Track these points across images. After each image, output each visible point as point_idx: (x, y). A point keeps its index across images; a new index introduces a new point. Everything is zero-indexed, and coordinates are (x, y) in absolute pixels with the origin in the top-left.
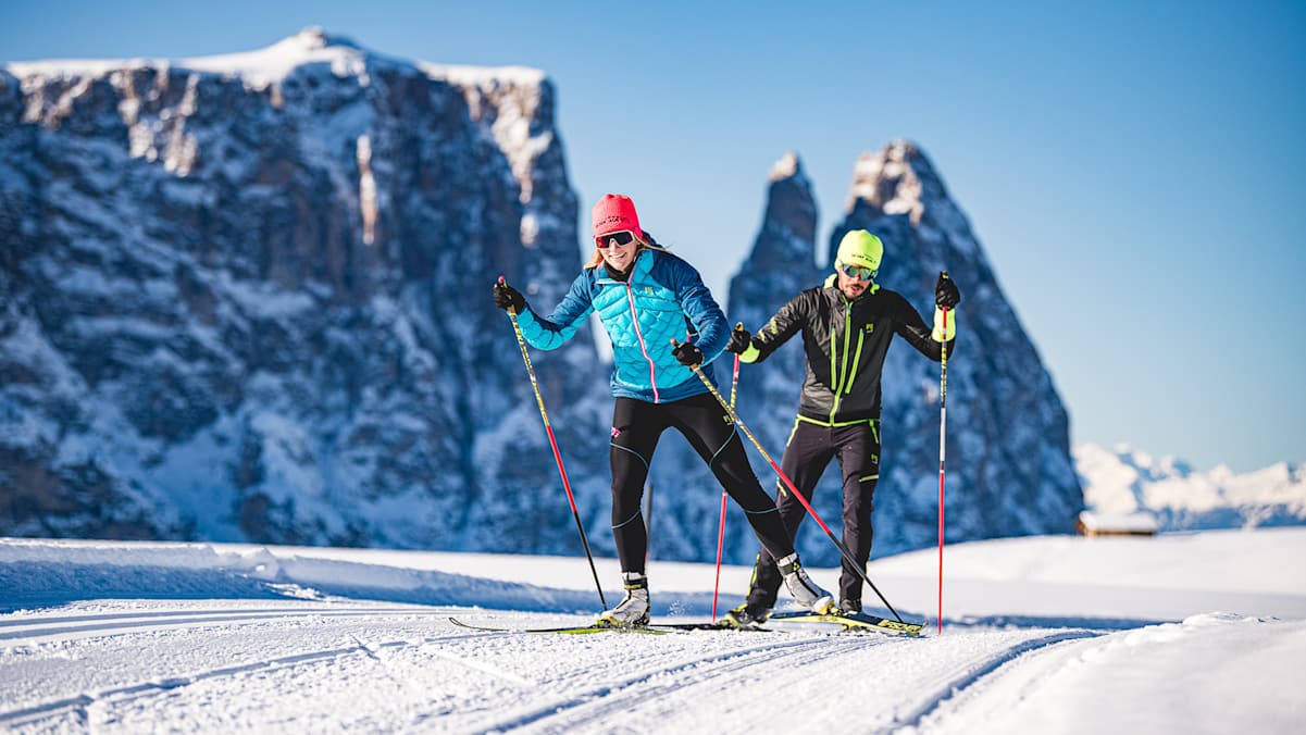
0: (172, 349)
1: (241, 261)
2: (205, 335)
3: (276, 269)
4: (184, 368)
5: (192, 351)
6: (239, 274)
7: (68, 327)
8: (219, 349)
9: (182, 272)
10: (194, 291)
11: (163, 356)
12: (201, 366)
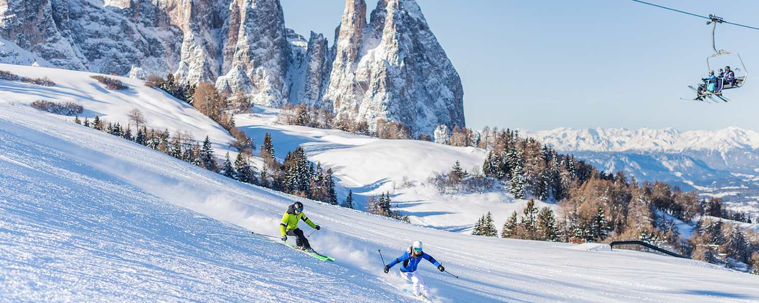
0: (117, 48)
1: (147, 20)
2: (129, 44)
3: (160, 23)
4: (121, 54)
5: (124, 49)
6: (146, 25)
7: (86, 41)
8: (133, 48)
9: (123, 22)
10: (127, 29)
11: (114, 50)
12: (127, 54)
